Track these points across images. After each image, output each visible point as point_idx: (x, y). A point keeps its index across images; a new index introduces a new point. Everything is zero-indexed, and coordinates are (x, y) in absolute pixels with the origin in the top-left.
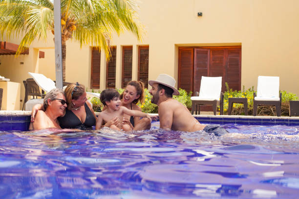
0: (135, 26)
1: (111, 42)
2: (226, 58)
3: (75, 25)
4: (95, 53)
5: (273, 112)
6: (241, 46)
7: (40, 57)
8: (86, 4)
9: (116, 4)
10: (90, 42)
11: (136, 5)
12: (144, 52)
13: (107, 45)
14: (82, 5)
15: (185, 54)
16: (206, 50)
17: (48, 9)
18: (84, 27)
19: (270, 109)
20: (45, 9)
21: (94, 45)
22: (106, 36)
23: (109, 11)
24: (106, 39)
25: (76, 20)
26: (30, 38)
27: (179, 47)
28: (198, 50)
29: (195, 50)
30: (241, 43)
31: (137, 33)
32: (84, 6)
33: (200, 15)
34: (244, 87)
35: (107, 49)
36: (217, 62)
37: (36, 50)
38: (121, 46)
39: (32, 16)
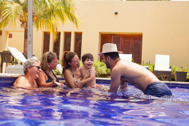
0: (75, 19)
1: (58, 29)
2: (132, 42)
3: (36, 16)
4: (47, 36)
5: (162, 78)
6: (142, 35)
7: (9, 37)
8: (44, 3)
9: (64, 3)
10: (44, 28)
11: (77, 5)
12: (79, 36)
13: (55, 31)
14: (41, 3)
15: (105, 38)
16: (119, 37)
17: (18, 5)
18: (41, 18)
19: (161, 76)
20: (16, 5)
21: (47, 30)
22: (55, 25)
23: (59, 8)
24: (54, 26)
25: (37, 13)
26: (4, 24)
27: (102, 34)
28: (114, 36)
29: (112, 36)
30: (142, 33)
31: (76, 23)
32: (43, 4)
33: (116, 13)
34: (143, 61)
35: (55, 34)
36: (126, 45)
37: (7, 32)
38: (64, 32)
39: (7, 9)
